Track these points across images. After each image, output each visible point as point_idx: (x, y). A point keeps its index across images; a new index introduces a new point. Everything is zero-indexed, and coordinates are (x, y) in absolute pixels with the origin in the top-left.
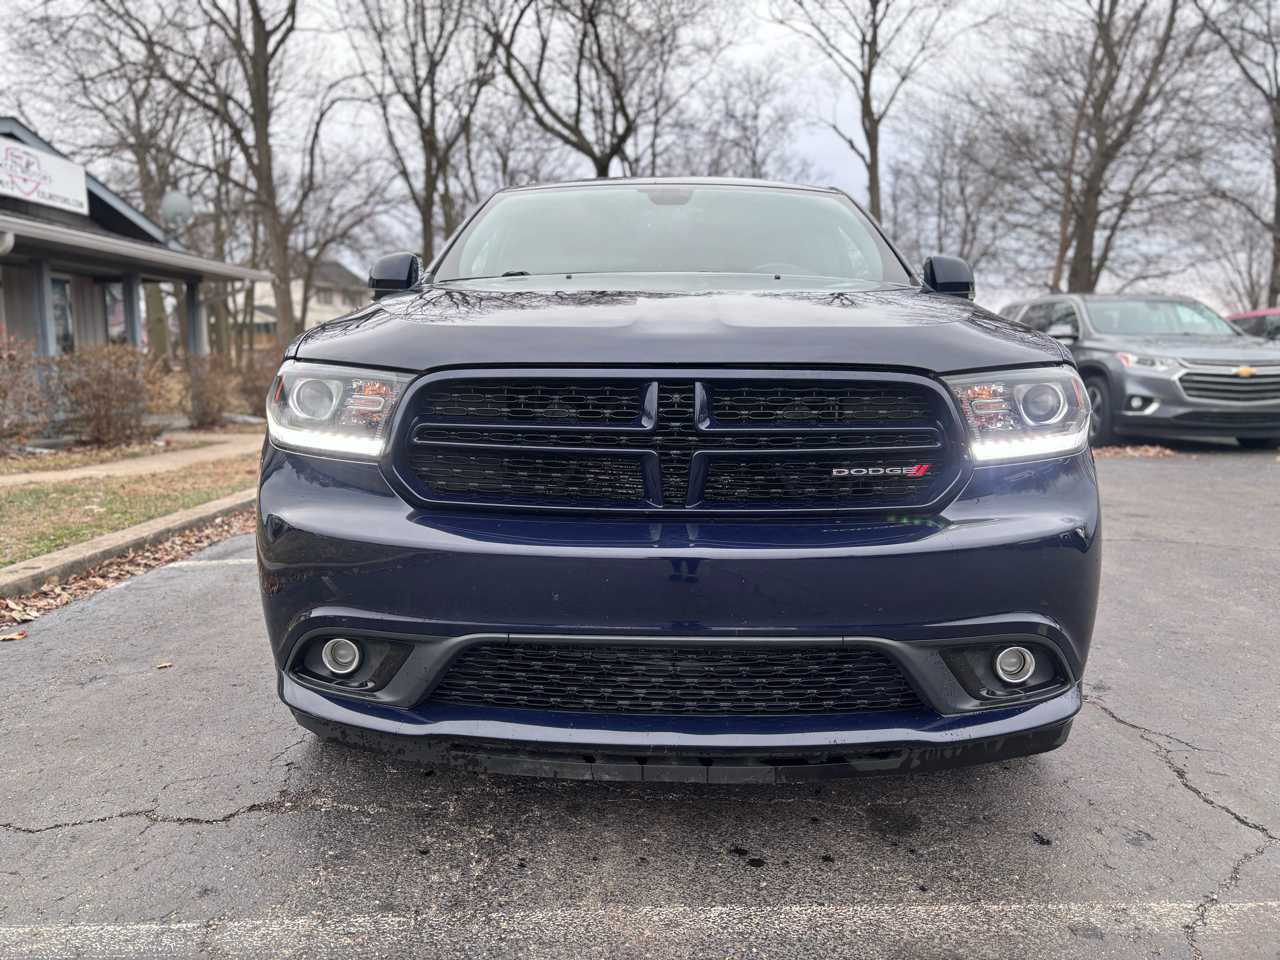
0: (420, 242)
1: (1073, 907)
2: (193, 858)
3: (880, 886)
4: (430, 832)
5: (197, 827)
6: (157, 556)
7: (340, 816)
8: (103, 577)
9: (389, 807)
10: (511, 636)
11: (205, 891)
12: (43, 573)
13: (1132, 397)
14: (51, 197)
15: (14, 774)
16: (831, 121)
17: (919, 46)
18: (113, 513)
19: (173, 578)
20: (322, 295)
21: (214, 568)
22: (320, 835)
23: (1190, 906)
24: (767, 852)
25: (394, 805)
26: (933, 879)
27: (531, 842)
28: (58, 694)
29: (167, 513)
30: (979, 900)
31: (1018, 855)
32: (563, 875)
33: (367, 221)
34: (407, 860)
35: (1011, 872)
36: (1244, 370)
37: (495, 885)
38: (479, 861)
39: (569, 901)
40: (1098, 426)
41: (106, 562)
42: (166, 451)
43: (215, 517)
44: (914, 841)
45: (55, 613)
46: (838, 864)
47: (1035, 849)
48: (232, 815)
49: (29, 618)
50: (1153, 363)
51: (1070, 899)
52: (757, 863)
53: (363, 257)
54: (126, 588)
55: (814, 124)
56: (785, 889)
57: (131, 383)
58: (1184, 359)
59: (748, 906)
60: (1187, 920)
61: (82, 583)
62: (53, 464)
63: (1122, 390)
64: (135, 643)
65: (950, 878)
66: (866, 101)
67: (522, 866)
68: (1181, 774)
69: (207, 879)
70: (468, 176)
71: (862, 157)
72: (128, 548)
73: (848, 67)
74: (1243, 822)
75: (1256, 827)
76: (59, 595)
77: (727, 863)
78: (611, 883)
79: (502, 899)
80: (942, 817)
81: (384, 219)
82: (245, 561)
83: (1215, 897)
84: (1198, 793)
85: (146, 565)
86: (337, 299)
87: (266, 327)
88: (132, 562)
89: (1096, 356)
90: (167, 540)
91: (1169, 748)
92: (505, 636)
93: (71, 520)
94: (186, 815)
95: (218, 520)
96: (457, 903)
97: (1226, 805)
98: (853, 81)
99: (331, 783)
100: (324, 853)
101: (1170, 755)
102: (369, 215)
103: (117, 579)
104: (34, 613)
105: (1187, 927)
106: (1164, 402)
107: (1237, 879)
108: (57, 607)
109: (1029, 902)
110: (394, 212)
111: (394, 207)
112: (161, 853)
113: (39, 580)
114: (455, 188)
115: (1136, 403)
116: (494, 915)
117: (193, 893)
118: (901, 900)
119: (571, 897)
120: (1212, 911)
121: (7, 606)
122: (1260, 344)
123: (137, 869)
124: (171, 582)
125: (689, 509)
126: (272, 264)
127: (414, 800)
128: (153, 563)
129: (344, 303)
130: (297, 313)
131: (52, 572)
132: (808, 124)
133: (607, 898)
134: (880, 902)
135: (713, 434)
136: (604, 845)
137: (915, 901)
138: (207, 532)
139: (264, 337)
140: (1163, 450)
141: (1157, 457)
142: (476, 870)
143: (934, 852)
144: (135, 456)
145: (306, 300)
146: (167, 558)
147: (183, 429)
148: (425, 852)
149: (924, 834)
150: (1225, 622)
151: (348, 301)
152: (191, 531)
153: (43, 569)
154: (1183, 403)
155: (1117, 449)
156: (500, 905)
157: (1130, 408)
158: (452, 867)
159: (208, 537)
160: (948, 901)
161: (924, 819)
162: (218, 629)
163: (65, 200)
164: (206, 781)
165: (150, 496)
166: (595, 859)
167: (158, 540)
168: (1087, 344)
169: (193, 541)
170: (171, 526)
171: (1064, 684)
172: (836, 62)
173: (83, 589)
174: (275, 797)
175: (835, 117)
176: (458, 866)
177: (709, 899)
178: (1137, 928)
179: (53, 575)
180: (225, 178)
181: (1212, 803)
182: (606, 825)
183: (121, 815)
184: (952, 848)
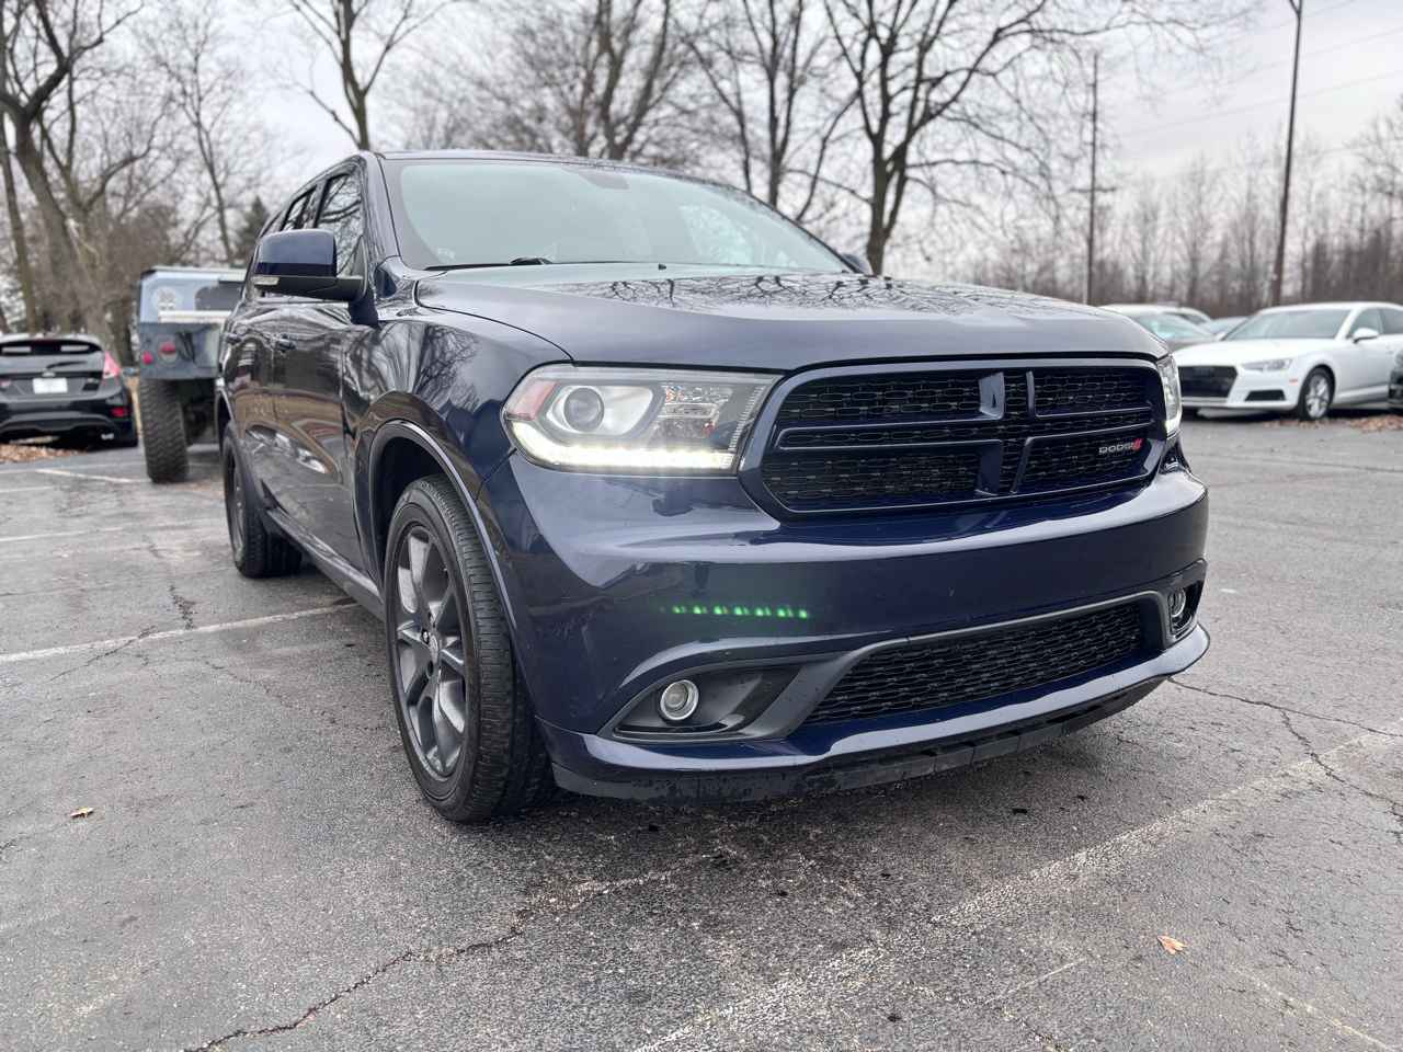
10: (911, 639)
16: (309, 87)
17: (402, 14)
25: (672, 865)
34: (779, 905)
37: (892, 897)
46: (1094, 799)
48: (514, 928)
55: (287, 87)
56: (1094, 827)
66: (347, 67)
67: (886, 876)
71: (350, 132)
73: (321, 25)
74: (1249, 702)
75: (1260, 703)
83: (1311, 752)
92: (904, 640)
97: (1225, 694)
98: (329, 43)
105: (1328, 774)
107: (1302, 738)
125: (1015, 495)
132: (280, 86)
148: (782, 893)
171: (1193, 614)
172: (306, 17)
175: (312, 82)
181: (1216, 694)
183: (380, 971)
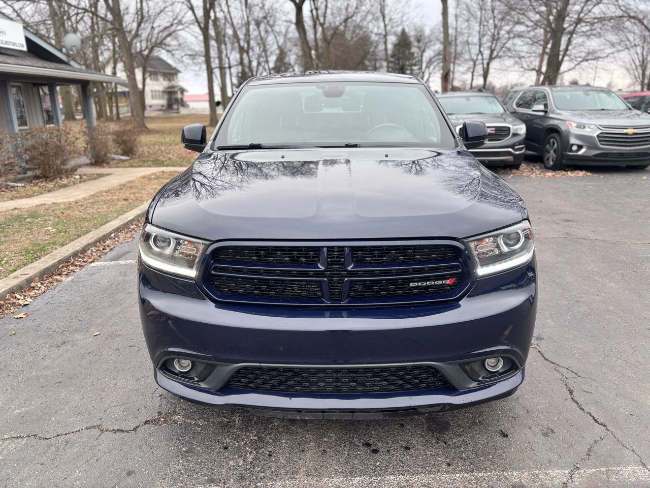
0: (203, 45)
1: (515, 473)
2: (122, 453)
3: (430, 463)
4: (228, 436)
5: (122, 435)
6: (85, 260)
7: (187, 426)
8: (59, 275)
9: (208, 421)
10: (261, 364)
11: (130, 473)
12: (31, 277)
13: (573, 145)
14: (6, 43)
15: (34, 405)
18: (60, 232)
19: (94, 274)
20: (152, 76)
21: (113, 266)
22: (179, 439)
23: (567, 472)
24: (380, 444)
25: (211, 420)
26: (453, 459)
27: (274, 441)
28: (49, 353)
29: (87, 232)
30: (473, 470)
31: (492, 444)
32: (289, 460)
33: (174, 34)
34: (218, 453)
35: (489, 454)
36: (630, 131)
37: (258, 467)
38: (251, 453)
39: (292, 476)
40: (555, 159)
41: (61, 266)
42: (80, 182)
43: (111, 233)
44: (446, 437)
45: (39, 298)
46: (412, 451)
47: (500, 440)
48: (137, 427)
49: (27, 303)
50: (584, 127)
51: (514, 469)
52: (375, 451)
53: (173, 55)
54: (72, 281)
56: (388, 466)
57: (59, 147)
58: (600, 125)
59: (371, 477)
60: (565, 480)
61: (50, 280)
62: (24, 195)
63: (568, 141)
64: (81, 319)
65: (461, 458)
67: (270, 455)
68: (571, 392)
69: (130, 466)
70: (226, 8)
72: (70, 257)
74: (596, 421)
75: (602, 424)
76: (40, 288)
77: (362, 451)
78: (310, 465)
79: (262, 475)
80: (460, 422)
81: (182, 33)
82: (128, 262)
83: (579, 466)
84: (578, 404)
85: (80, 265)
86: (161, 79)
87: (124, 93)
88: (73, 264)
89: (556, 122)
90: (89, 250)
91: (567, 377)
92: (258, 364)
93: (40, 238)
94: (116, 428)
95: (113, 235)
96: (242, 478)
97: (590, 411)
99: (181, 407)
100: (181, 449)
101: (567, 381)
102: (174, 32)
103: (67, 275)
104: (30, 300)
105: (564, 483)
106: (589, 148)
107: (589, 455)
108: (40, 294)
109: (495, 471)
110: (187, 29)
111: (187, 27)
112: (107, 450)
113: (29, 281)
114: (220, 15)
115: (575, 148)
116: (259, 484)
117: (124, 474)
118: (439, 471)
119: (292, 474)
120: (576, 475)
121: (16, 297)
122: (639, 115)
123: (97, 460)
124: (93, 277)
125: (343, 304)
126: (124, 59)
127: (219, 417)
128: (83, 264)
129: (164, 80)
130: (140, 86)
131: (35, 276)
133: (308, 474)
134: (430, 472)
135: (354, 271)
136: (307, 442)
137: (445, 472)
138: (108, 242)
139: (124, 100)
140: (586, 173)
141: (583, 177)
142: (250, 458)
143: (455, 443)
144: (65, 186)
145: (144, 80)
146: (90, 260)
147: (87, 165)
148: (226, 448)
149: (451, 432)
150: (603, 294)
151: (166, 79)
152: (100, 243)
153: (31, 275)
154: (598, 148)
155: (564, 173)
156: (261, 479)
157: (571, 151)
158: (239, 457)
159: (108, 246)
160: (460, 471)
161: (452, 423)
162: (119, 309)
163: (14, 44)
164: (123, 407)
165: (77, 218)
166: (303, 451)
167: (84, 250)
168: (551, 115)
169: (102, 249)
170: (90, 242)
171: (516, 370)
173: (51, 283)
174: (156, 416)
176: (242, 456)
177: (354, 473)
178: (542, 485)
179: (36, 277)
180: (95, 14)
181: (583, 410)
182: (308, 431)
183: (87, 428)
184: (463, 440)
